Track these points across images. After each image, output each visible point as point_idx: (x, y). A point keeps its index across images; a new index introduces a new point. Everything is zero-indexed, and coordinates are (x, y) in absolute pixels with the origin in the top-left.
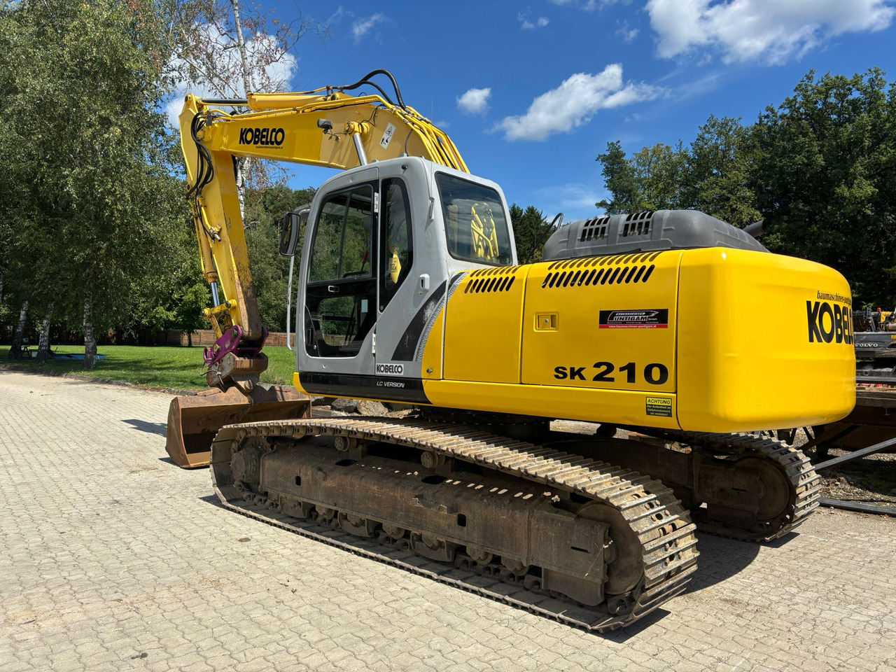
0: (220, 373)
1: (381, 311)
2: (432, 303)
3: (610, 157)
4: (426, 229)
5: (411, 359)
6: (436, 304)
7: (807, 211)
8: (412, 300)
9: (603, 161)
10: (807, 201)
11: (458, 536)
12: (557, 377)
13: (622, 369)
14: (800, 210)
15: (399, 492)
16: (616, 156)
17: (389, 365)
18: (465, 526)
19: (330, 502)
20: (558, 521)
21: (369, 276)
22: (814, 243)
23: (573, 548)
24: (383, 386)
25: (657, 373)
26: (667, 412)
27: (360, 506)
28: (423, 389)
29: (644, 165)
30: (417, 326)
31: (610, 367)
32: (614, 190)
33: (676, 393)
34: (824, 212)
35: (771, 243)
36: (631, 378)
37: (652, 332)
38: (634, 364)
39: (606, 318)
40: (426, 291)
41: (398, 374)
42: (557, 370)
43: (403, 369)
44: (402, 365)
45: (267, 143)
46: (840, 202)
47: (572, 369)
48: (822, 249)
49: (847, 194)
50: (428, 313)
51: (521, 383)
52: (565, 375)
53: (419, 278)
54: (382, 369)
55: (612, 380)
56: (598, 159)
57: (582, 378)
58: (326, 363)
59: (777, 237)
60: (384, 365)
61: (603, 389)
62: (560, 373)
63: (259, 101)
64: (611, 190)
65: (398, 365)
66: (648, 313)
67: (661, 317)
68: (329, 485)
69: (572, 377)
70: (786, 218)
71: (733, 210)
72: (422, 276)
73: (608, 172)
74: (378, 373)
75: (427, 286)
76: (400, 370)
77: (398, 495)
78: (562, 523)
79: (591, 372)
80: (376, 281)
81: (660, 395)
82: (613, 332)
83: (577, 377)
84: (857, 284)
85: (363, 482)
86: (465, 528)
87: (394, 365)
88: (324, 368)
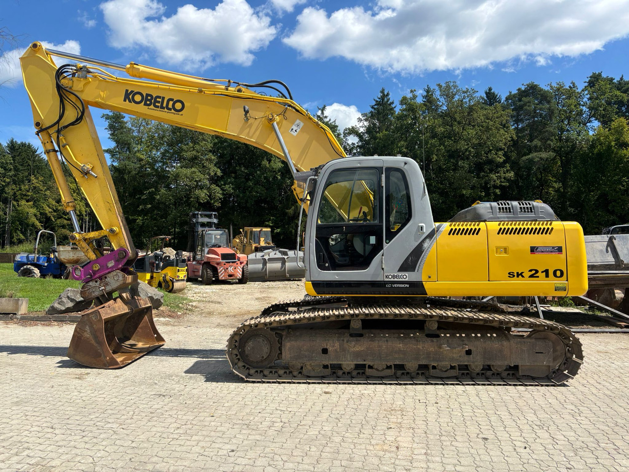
0: (103, 288)
1: (386, 243)
2: (428, 240)
3: (113, 117)
4: (422, 199)
5: (414, 271)
6: (430, 240)
7: (246, 173)
8: (413, 238)
9: (106, 119)
10: (246, 168)
11: (466, 360)
12: (509, 277)
13: (542, 272)
14: (242, 171)
15: (421, 344)
16: (118, 117)
17: (396, 274)
18: (471, 354)
19: (359, 360)
20: (527, 342)
21: (377, 222)
22: (250, 192)
23: (536, 353)
24: (392, 287)
25: (559, 273)
26: (564, 289)
27: (388, 358)
28: (424, 287)
29: (136, 127)
30: (418, 253)
31: (537, 271)
32: (117, 142)
33: (567, 280)
34: (255, 175)
35: (226, 190)
36: (547, 276)
37: (555, 256)
38: (548, 270)
39: (533, 250)
40: (424, 233)
41: (403, 279)
42: (509, 273)
43: (407, 276)
44: (407, 275)
45: (162, 107)
46: (264, 170)
47: (517, 273)
48: (255, 196)
49: (268, 165)
50: (426, 245)
51: (489, 281)
52: (514, 276)
53: (419, 226)
54: (390, 277)
55: (538, 277)
56: (103, 117)
57: (523, 277)
58: (338, 275)
59: (230, 187)
60: (392, 274)
61: (533, 281)
62: (511, 275)
63: (143, 72)
64: (115, 141)
65: (403, 274)
66: (553, 248)
67: (560, 250)
68: (357, 349)
69: (518, 276)
70: (233, 175)
71: (204, 167)
72: (420, 224)
73: (111, 127)
74: (387, 280)
75: (424, 230)
76: (405, 277)
77: (420, 347)
78: (530, 342)
79: (527, 274)
80: (382, 226)
81: (561, 282)
82: (537, 256)
83: (520, 276)
84: (272, 218)
85: (390, 343)
86: (471, 355)
87: (400, 274)
88: (337, 278)
